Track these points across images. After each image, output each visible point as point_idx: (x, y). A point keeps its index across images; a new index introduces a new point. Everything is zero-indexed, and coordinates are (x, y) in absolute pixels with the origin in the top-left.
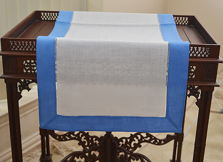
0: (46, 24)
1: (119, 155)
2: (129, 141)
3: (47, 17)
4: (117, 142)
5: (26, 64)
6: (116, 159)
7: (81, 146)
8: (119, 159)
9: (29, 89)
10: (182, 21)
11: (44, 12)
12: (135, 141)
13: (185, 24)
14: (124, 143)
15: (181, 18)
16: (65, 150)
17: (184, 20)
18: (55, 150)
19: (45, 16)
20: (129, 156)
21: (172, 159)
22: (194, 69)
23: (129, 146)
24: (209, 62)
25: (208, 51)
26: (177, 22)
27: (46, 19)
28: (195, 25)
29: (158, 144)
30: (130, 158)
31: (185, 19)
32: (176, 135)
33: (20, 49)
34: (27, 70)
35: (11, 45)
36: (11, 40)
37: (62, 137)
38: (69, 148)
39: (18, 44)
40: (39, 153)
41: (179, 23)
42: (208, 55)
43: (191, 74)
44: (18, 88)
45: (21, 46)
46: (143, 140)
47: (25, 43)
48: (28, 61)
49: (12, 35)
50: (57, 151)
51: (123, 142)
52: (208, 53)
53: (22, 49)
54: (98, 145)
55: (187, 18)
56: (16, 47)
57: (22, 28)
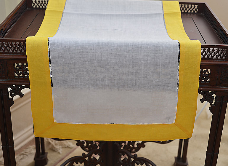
0: (38, 13)
3: (39, 5)
5: (18, 68)
7: (79, 147)
8: (122, 162)
10: (191, 9)
13: (194, 12)
14: (127, 144)
15: (190, 6)
16: (61, 146)
17: (193, 7)
19: (37, 3)
20: (132, 159)
22: (209, 73)
23: (132, 146)
24: (225, 65)
25: (226, 52)
26: (185, 10)
27: (38, 7)
30: (134, 162)
31: (195, 6)
34: (19, 75)
38: (66, 144)
39: (8, 46)
41: (188, 11)
42: (225, 57)
43: (205, 78)
44: (10, 93)
47: (12, 44)
51: (125, 143)
52: (225, 54)
53: (9, 51)
55: (196, 6)
56: (6, 48)
57: (11, 22)
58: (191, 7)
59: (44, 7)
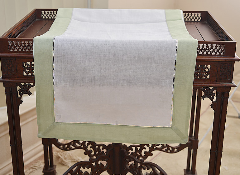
0: (47, 23)
1: (129, 165)
2: (139, 149)
3: (48, 15)
4: (127, 150)
5: (26, 66)
6: (125, 169)
8: (129, 169)
9: (30, 94)
10: (194, 18)
11: (45, 10)
12: (145, 149)
13: (198, 20)
14: (134, 151)
15: (193, 14)
16: (70, 161)
17: (196, 16)
18: (60, 161)
19: (46, 14)
20: (139, 165)
21: (186, 168)
22: (208, 69)
23: (139, 154)
24: (224, 61)
25: (224, 48)
26: (189, 19)
27: (47, 18)
28: (209, 21)
29: (171, 152)
30: (141, 167)
31: (198, 15)
32: (190, 142)
33: (20, 50)
34: (27, 73)
35: (10, 46)
36: (10, 40)
37: (66, 146)
38: (75, 158)
39: (17, 45)
40: (41, 164)
41: (191, 20)
42: (223, 52)
43: (205, 74)
44: (19, 92)
45: (20, 46)
46: (155, 148)
47: (25, 44)
48: (29, 63)
49: (11, 35)
50: (61, 162)
51: (132, 150)
52: (223, 50)
53: (22, 50)
54: (106, 154)
55: (200, 14)
56: (15, 47)
57: (21, 28)
58: (195, 16)
59: (53, 18)
